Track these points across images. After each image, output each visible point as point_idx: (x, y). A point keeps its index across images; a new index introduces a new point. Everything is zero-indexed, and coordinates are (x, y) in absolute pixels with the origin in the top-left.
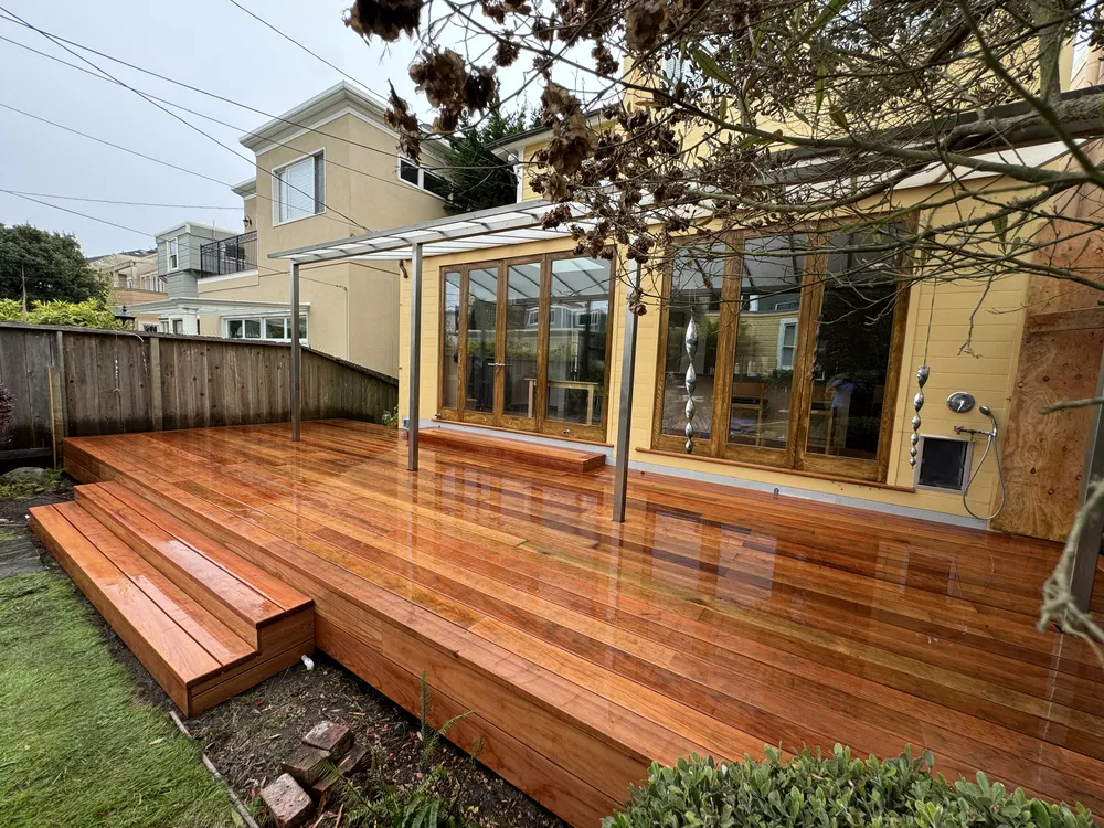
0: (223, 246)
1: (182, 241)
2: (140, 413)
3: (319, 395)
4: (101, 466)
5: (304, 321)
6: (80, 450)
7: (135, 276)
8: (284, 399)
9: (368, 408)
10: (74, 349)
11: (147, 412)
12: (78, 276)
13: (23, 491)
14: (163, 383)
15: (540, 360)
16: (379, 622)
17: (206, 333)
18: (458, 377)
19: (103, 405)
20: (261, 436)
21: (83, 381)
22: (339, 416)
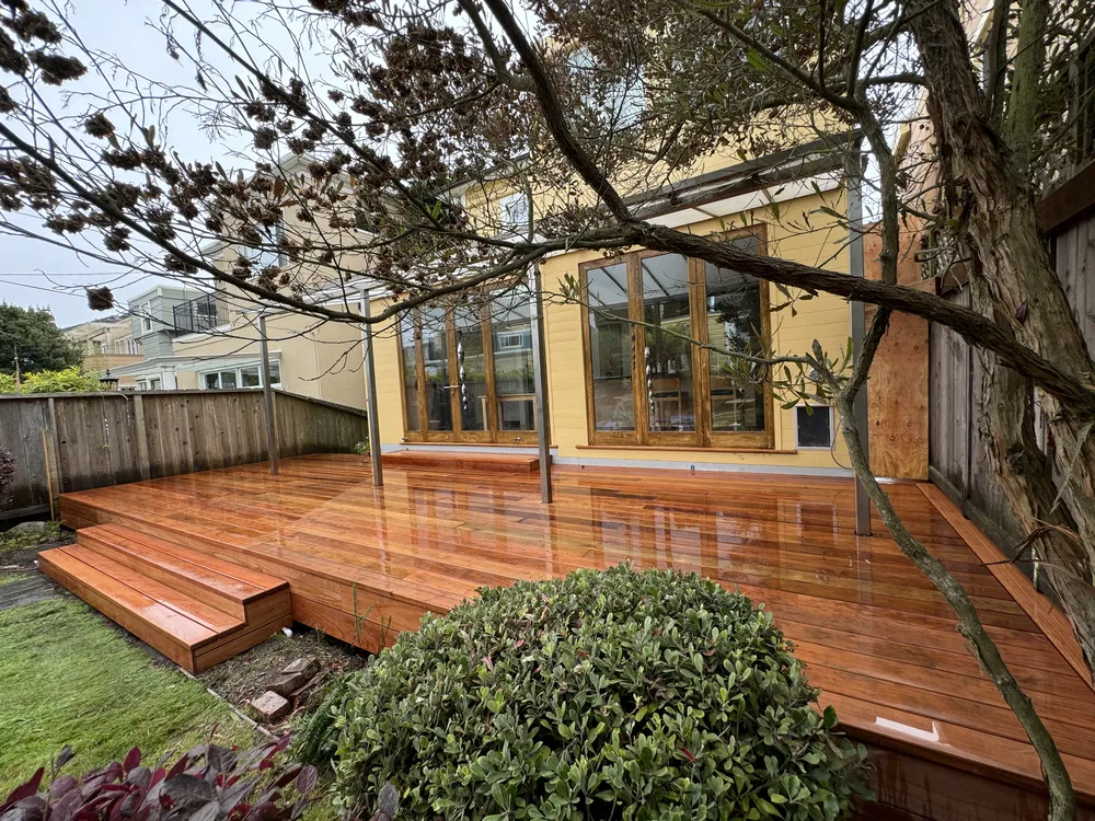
0: (195, 305)
1: (155, 304)
2: (128, 465)
3: (295, 433)
4: (98, 512)
5: (276, 368)
6: (76, 502)
7: (109, 341)
8: (262, 440)
9: (343, 442)
10: (65, 413)
11: (134, 463)
12: (54, 347)
13: (28, 542)
14: (148, 435)
15: (488, 379)
16: (338, 585)
17: (184, 387)
18: (420, 402)
19: (94, 461)
20: (243, 474)
21: (74, 441)
22: (316, 451)
